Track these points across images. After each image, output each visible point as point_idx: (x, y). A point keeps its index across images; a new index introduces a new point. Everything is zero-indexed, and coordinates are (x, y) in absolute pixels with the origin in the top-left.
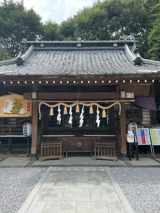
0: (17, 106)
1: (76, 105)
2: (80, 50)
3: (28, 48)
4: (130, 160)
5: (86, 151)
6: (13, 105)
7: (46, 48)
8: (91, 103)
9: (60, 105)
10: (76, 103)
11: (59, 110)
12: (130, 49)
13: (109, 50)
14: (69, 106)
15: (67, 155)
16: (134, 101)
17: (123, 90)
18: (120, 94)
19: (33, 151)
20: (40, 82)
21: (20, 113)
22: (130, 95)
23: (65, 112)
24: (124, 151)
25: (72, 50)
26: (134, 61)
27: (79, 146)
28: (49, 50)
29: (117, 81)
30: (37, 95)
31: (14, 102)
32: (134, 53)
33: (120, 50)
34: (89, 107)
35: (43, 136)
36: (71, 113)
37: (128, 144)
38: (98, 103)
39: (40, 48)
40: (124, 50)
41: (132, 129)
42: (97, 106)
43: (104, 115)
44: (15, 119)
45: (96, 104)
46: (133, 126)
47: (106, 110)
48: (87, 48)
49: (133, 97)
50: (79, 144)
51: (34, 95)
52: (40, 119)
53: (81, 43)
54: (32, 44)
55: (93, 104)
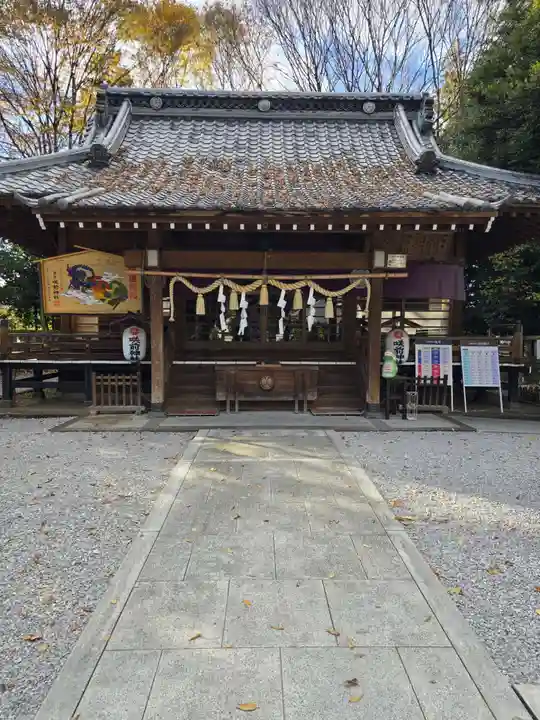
1: (259, 288)
2: (266, 121)
3: (117, 108)
4: (387, 418)
5: (285, 398)
7: (168, 111)
8: (297, 281)
10: (262, 281)
11: (221, 298)
12: (410, 122)
13: (351, 121)
14: (239, 289)
15: (237, 407)
16: (405, 275)
17: (380, 248)
18: (371, 259)
19: (157, 396)
20: (172, 226)
22: (399, 261)
23: (233, 304)
24: (373, 397)
25: (242, 121)
26: (417, 163)
27: (268, 387)
28: (175, 118)
29: (364, 227)
30: (160, 259)
32: (418, 135)
33: (381, 122)
34: (294, 291)
35: (174, 362)
36: (244, 304)
37: (384, 381)
38: (317, 281)
39: (150, 110)
40: (392, 122)
41: (395, 347)
42: (310, 288)
43: (329, 313)
44: (96, 320)
45: (310, 284)
46: (397, 340)
47: (335, 300)
48: (287, 114)
49: (404, 266)
50: (267, 382)
51: (153, 258)
52: (172, 319)
53: (270, 99)
54: (125, 96)
55: (303, 284)
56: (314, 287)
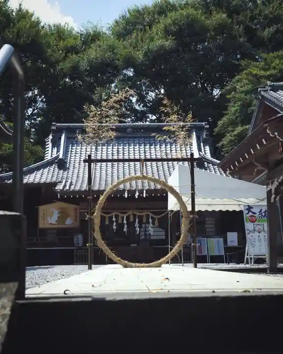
0: (63, 215)
1: (130, 215)
2: (131, 137)
6: (59, 215)
8: (144, 212)
9: (115, 215)
10: (130, 213)
11: (114, 219)
14: (122, 215)
21: (66, 223)
23: (120, 221)
25: (119, 137)
31: (60, 211)
34: (143, 216)
36: (125, 222)
38: (152, 212)
42: (149, 215)
43: (156, 223)
45: (150, 213)
47: (158, 219)
53: (132, 128)
54: (64, 128)
55: (146, 213)
56: (151, 215)
